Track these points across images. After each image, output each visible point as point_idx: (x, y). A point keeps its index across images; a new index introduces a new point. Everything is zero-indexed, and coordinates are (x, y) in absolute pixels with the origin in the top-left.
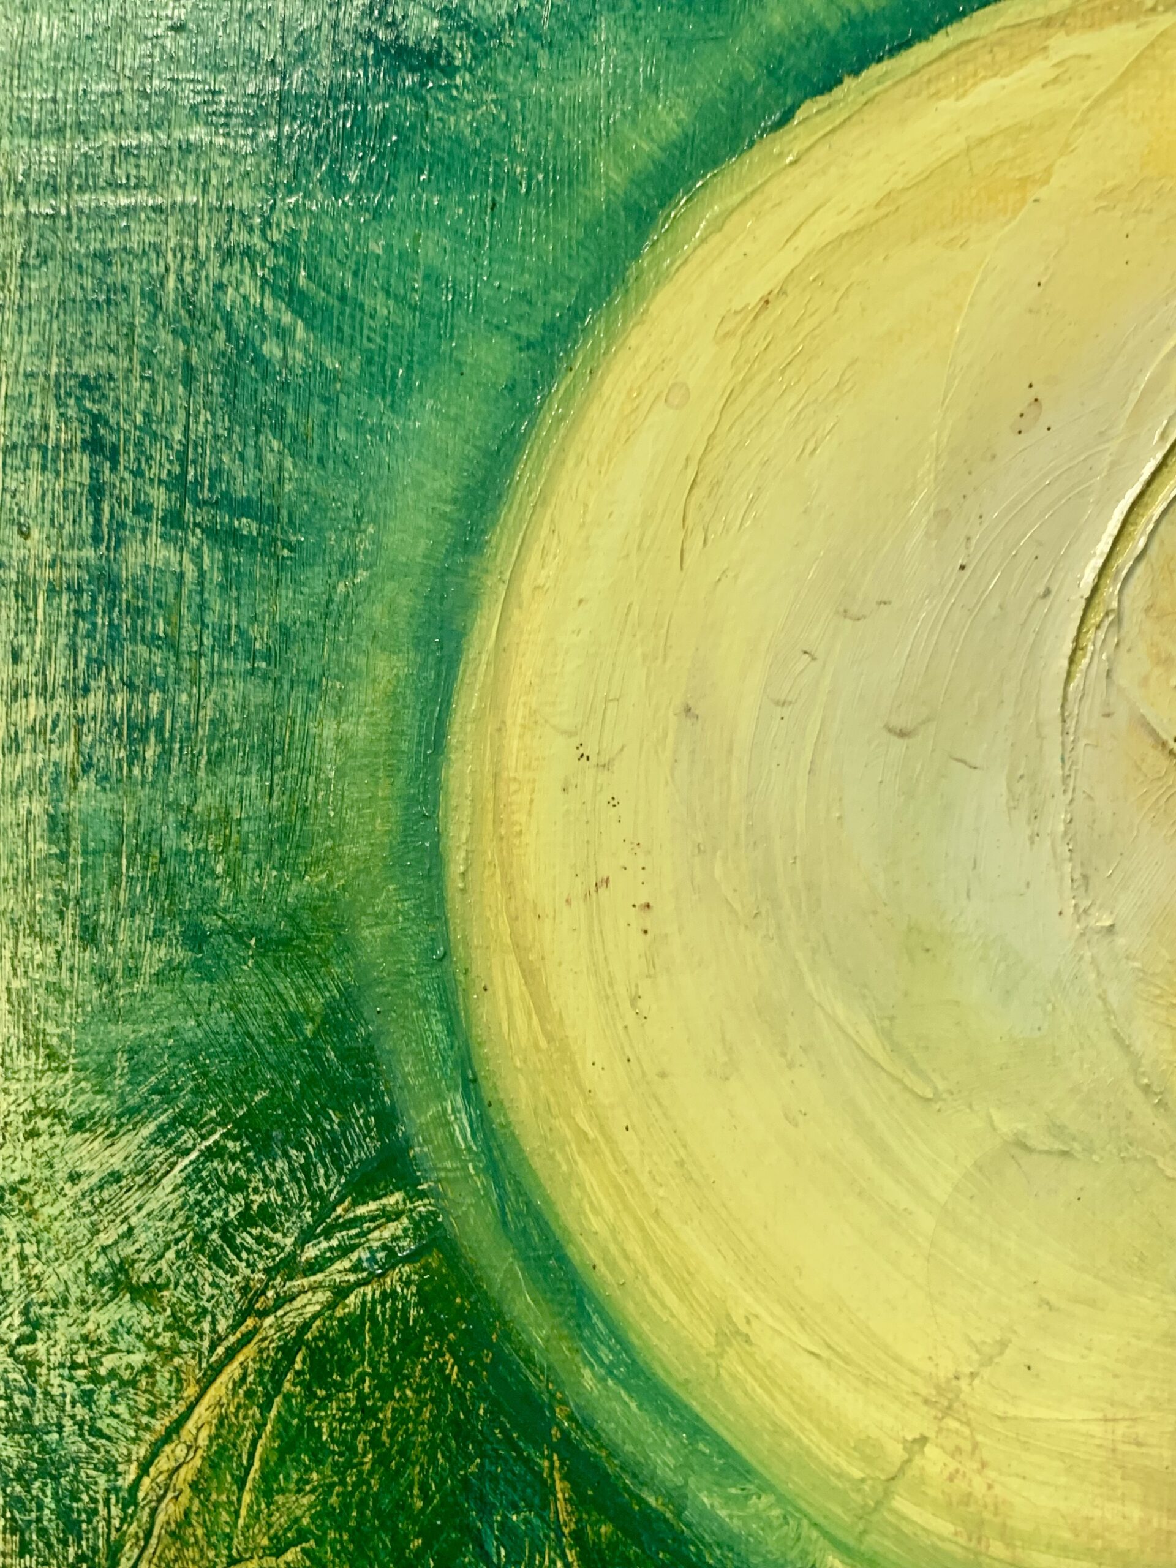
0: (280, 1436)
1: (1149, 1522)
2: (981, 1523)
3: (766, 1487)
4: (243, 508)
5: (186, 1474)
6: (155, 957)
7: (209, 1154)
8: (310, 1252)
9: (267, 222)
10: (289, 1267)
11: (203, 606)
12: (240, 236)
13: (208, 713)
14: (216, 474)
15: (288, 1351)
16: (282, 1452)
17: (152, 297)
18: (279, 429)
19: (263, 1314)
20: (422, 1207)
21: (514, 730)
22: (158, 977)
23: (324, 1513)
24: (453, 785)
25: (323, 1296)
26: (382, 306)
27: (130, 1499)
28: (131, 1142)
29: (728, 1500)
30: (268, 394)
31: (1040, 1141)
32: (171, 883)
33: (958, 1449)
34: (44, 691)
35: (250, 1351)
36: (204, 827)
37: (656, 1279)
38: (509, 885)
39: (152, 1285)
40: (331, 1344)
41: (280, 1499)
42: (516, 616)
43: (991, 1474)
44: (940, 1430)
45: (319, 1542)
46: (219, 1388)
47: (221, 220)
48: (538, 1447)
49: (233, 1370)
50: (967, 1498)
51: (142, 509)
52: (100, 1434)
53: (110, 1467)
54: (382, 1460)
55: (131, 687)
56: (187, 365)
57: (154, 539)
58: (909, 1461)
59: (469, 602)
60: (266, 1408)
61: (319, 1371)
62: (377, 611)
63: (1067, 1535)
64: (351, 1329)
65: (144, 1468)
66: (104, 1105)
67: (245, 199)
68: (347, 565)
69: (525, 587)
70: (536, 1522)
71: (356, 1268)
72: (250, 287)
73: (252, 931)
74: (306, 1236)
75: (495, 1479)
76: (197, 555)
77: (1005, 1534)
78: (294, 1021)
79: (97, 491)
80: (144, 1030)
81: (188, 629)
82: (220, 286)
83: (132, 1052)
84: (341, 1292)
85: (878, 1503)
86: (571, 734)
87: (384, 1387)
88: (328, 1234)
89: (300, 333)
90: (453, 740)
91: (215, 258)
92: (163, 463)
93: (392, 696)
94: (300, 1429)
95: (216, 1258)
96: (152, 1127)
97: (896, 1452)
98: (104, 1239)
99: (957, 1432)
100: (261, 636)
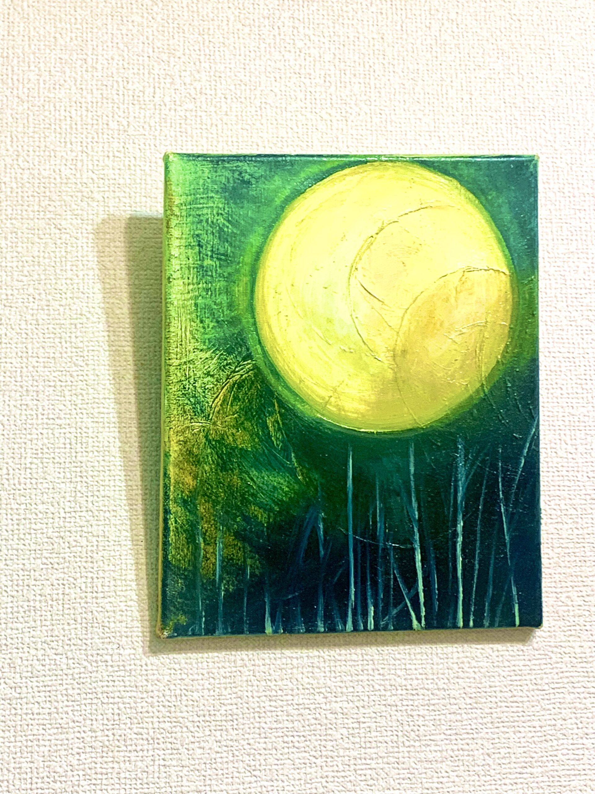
0: (233, 397)
1: (366, 408)
2: (340, 409)
3: (307, 404)
4: (223, 255)
5: (219, 404)
6: (211, 325)
7: (221, 355)
8: (237, 369)
9: (224, 209)
10: (234, 372)
11: (217, 270)
12: (220, 211)
13: (218, 287)
14: (218, 249)
15: (234, 384)
16: (234, 400)
17: (207, 221)
18: (227, 242)
19: (230, 379)
20: (254, 362)
21: (265, 288)
22: (212, 328)
23: (240, 409)
24: (256, 297)
25: (239, 376)
26: (242, 222)
27: (211, 407)
28: (209, 353)
29: (302, 406)
30: (225, 236)
31: (348, 350)
32: (213, 313)
33: (337, 398)
34: (193, 284)
35: (228, 384)
36: (218, 305)
37: (290, 373)
38: (265, 313)
39: (213, 375)
40: (240, 383)
41: (234, 407)
42: (265, 271)
43: (341, 401)
44: (334, 395)
45: (240, 413)
46: (224, 390)
47: (217, 209)
48: (273, 398)
49: (226, 387)
50: (338, 405)
51: (207, 255)
52: (206, 397)
53: (208, 402)
54: (249, 401)
55: (206, 283)
56: (213, 232)
57: (209, 260)
58: (329, 399)
59: (258, 268)
60: (231, 393)
61: (239, 388)
62: (243, 270)
63: (353, 410)
64: (244, 381)
65: (213, 402)
66: (205, 347)
67: (221, 206)
68: (239, 263)
69: (266, 266)
70: (273, 410)
71: (244, 372)
72: (222, 220)
73: (226, 321)
74: (236, 367)
75: (266, 403)
76: (215, 262)
77: (344, 410)
78: (233, 334)
79: (200, 252)
80: (210, 336)
81: (214, 274)
82: (217, 220)
83: (209, 339)
84: (242, 375)
85: (325, 406)
86: (274, 289)
87: (249, 390)
88: (239, 367)
89: (230, 227)
90: (256, 290)
91: (216, 215)
92: (210, 248)
93: (246, 284)
94: (236, 396)
95: (223, 370)
96: (212, 351)
97: (327, 398)
98: (205, 368)
99: (336, 395)
100: (226, 274)
